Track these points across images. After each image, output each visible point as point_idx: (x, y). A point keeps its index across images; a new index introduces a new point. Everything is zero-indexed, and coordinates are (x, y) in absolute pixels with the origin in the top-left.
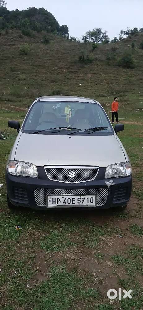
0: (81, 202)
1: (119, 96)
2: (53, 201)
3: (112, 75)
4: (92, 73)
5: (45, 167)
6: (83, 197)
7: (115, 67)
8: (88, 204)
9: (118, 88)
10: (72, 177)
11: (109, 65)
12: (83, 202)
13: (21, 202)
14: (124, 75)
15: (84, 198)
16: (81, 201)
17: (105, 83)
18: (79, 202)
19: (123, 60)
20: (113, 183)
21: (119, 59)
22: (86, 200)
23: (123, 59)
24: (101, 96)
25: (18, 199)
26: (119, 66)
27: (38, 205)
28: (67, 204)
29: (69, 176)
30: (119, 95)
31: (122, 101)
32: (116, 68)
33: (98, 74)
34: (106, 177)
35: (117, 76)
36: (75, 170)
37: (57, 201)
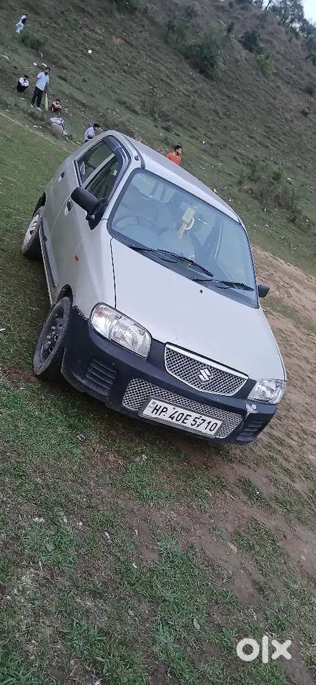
0: (196, 425)
1: (163, 127)
2: (155, 409)
3: (163, 69)
4: (125, 40)
5: (167, 346)
6: (204, 417)
7: (176, 55)
8: (204, 431)
9: (165, 107)
10: (204, 380)
11: (166, 42)
12: (198, 426)
13: (91, 386)
14: (187, 82)
15: (205, 420)
16: (198, 423)
17: (143, 78)
18: (194, 423)
19: (199, 49)
20: (255, 410)
21: (192, 41)
22: (205, 424)
23: (199, 46)
24: (127, 108)
25: (89, 379)
26: (187, 57)
27: (124, 404)
28: (174, 421)
29: (200, 376)
30: (164, 125)
31: (168, 145)
32: (177, 59)
33: (136, 48)
34: (250, 397)
35: (173, 78)
36: (211, 369)
37: (162, 411)
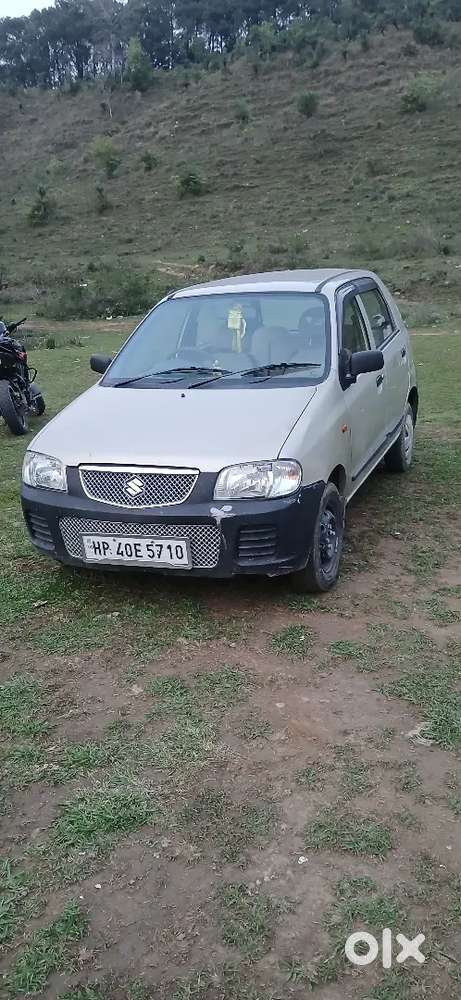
0: (156, 556)
2: (96, 548)
5: (80, 468)
6: (158, 542)
8: (171, 562)
10: (134, 493)
12: (159, 555)
15: (162, 546)
16: (156, 553)
18: (151, 553)
20: (229, 512)
22: (166, 552)
28: (126, 557)
29: (128, 490)
34: (217, 497)
36: (142, 476)
37: (104, 549)
